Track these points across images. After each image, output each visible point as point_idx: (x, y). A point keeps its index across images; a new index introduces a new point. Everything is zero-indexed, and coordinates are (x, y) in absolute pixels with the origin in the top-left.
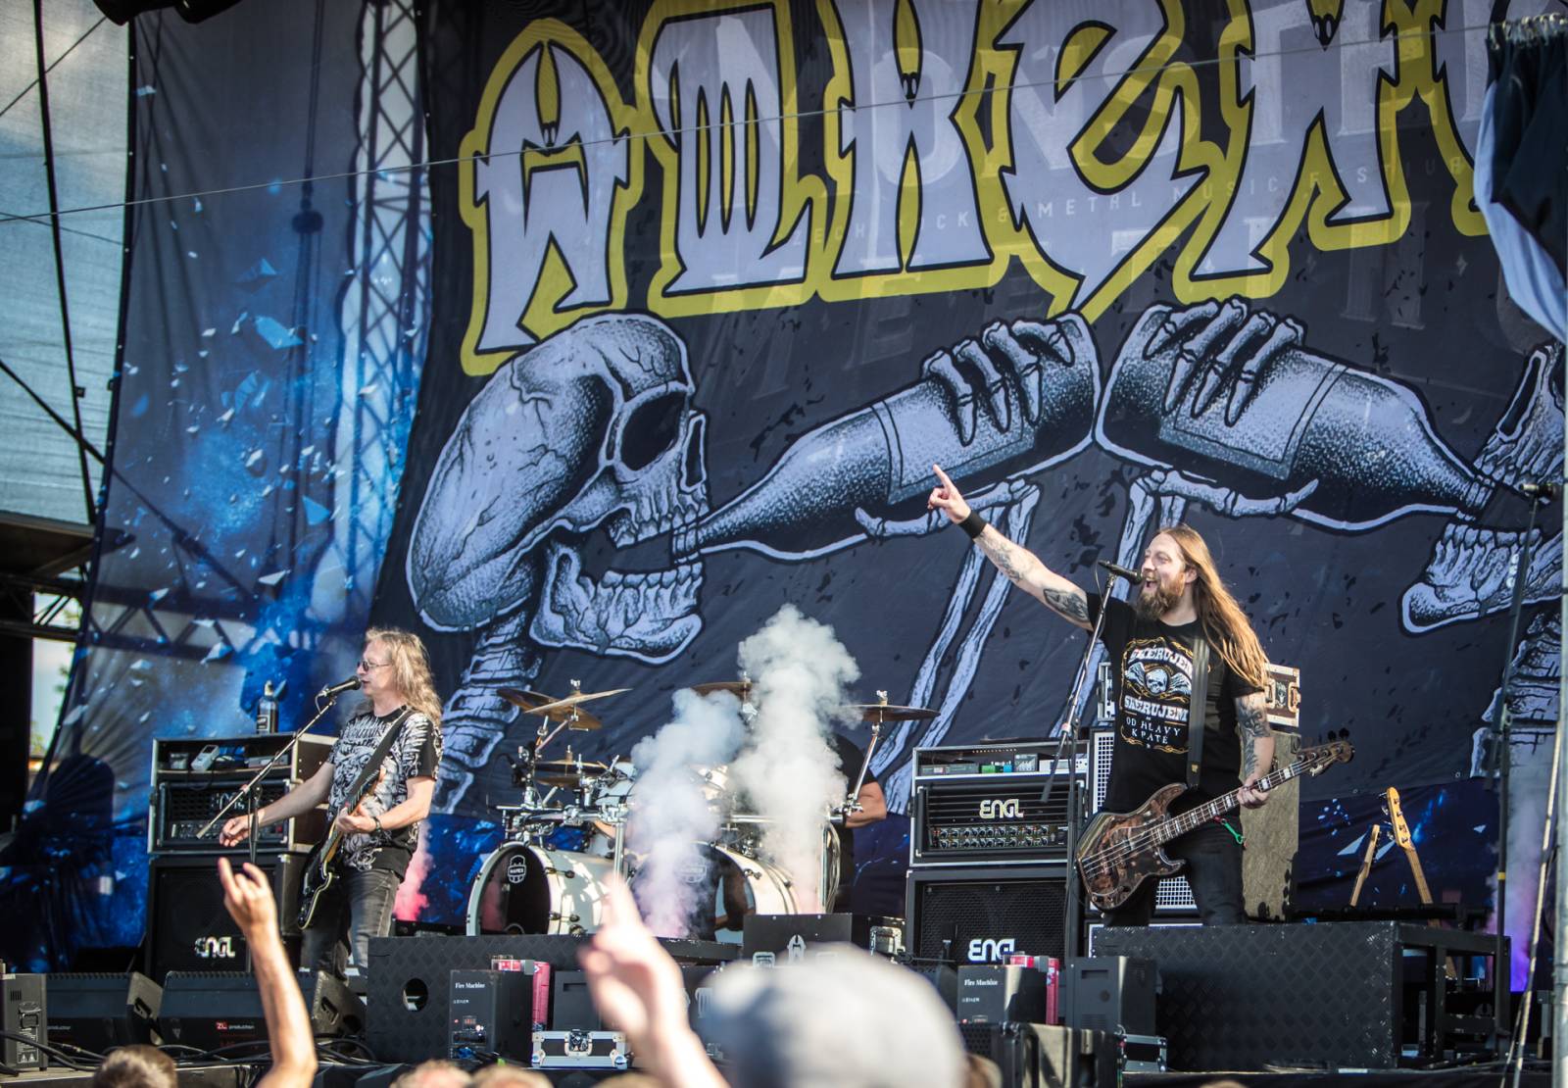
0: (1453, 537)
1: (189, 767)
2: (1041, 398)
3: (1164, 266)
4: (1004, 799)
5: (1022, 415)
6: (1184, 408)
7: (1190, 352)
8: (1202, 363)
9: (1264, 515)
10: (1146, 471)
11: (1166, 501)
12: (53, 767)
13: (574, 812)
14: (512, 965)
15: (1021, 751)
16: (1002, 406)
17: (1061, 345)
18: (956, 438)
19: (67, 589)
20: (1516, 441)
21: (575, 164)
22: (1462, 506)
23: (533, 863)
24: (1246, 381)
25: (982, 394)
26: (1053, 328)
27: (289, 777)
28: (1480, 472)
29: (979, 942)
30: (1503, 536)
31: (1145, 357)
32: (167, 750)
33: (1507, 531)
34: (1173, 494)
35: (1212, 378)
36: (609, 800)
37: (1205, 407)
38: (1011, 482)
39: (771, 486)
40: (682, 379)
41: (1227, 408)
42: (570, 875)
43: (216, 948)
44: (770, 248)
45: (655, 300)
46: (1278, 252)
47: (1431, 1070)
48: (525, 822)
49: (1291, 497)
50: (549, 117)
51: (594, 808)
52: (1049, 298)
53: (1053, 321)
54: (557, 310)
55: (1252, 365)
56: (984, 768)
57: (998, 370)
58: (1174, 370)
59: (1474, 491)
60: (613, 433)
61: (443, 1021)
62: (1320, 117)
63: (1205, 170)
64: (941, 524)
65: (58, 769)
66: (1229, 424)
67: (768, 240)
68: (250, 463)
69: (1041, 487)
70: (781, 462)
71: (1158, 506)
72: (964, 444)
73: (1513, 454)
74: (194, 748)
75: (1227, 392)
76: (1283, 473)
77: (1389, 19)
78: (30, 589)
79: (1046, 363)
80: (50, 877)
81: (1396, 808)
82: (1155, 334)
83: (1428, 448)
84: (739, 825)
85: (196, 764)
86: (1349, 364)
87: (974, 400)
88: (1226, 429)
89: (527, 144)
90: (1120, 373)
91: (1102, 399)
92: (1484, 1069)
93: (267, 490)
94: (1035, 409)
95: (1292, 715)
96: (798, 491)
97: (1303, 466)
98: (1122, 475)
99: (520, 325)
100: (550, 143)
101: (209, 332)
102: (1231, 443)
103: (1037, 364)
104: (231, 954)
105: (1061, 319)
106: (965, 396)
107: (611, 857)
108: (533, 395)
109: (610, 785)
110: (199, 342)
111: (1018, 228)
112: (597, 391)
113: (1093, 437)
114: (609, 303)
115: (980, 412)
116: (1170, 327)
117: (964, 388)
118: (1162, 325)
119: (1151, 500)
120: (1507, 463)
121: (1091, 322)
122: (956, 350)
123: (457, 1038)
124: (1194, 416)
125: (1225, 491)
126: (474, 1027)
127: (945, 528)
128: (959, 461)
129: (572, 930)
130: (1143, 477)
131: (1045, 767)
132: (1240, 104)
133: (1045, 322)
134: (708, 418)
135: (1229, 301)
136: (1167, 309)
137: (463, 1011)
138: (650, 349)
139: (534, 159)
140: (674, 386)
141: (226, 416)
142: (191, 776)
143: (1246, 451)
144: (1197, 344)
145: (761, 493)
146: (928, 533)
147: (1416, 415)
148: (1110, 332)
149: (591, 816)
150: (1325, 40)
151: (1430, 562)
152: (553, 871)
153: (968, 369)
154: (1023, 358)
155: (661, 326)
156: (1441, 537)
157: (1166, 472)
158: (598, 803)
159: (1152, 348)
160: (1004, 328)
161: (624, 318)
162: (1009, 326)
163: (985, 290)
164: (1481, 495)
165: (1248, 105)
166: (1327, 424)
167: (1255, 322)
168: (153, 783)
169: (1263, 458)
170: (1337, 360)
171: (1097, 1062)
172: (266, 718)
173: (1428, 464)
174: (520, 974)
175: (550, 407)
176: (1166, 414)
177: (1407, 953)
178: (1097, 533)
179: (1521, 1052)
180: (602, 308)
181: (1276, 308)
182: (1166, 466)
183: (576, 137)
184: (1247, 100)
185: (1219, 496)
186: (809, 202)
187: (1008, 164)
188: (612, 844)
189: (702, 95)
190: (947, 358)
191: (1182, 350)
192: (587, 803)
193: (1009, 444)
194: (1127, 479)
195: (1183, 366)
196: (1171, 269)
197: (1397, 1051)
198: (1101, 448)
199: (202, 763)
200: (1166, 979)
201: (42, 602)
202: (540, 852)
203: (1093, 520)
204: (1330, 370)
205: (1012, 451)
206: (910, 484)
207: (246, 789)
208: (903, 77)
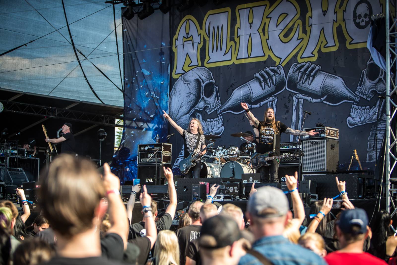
0: (354, 107)
1: (144, 149)
2: (276, 81)
3: (296, 56)
4: (287, 153)
5: (273, 84)
6: (301, 82)
7: (301, 72)
8: (304, 73)
9: (318, 102)
10: (295, 94)
11: (300, 100)
12: (120, 149)
13: (211, 156)
14: (203, 183)
15: (290, 144)
16: (269, 83)
17: (278, 71)
18: (262, 89)
19: (121, 118)
20: (362, 88)
21: (191, 40)
22: (354, 101)
23: (204, 165)
24: (312, 77)
25: (265, 81)
26: (277, 68)
27: (162, 151)
28: (356, 95)
29: (283, 178)
30: (363, 107)
31: (293, 73)
32: (140, 146)
33: (364, 106)
34: (301, 98)
35: (305, 76)
36: (217, 154)
37: (305, 82)
38: (272, 97)
39: (231, 99)
40: (212, 80)
41: (309, 82)
42: (211, 167)
43: (149, 181)
44: (225, 54)
45: (206, 65)
46: (316, 53)
47: (364, 199)
48: (203, 158)
49: (322, 99)
50: (187, 32)
51: (215, 155)
52: (275, 62)
53: (276, 66)
54: (189, 66)
55: (312, 74)
56: (284, 147)
57: (267, 76)
58: (298, 75)
59: (356, 99)
60: (202, 90)
61: (191, 193)
62: (323, 29)
63: (303, 39)
64: (261, 105)
65: (120, 150)
66: (309, 85)
67: (224, 53)
68: (146, 95)
69: (277, 98)
70: (232, 95)
71: (298, 101)
72: (263, 90)
73: (362, 90)
74: (145, 146)
75: (308, 79)
76: (320, 94)
77: (336, 11)
78: (115, 118)
79: (276, 75)
80: (119, 168)
81: (356, 153)
82: (295, 68)
83: (346, 89)
84: (240, 158)
85: (145, 149)
86: (330, 73)
87: (264, 82)
88: (309, 86)
89: (184, 37)
90: (289, 76)
91: (286, 81)
92: (374, 199)
93: (149, 100)
94: (275, 83)
95: (337, 137)
96: (236, 100)
97: (323, 93)
98: (291, 95)
99: (182, 69)
100: (187, 37)
101: (137, 72)
102: (310, 88)
103: (274, 74)
104: (152, 182)
105: (278, 66)
106: (262, 81)
107: (218, 164)
108: (186, 82)
109: (218, 151)
110: (136, 74)
111: (269, 50)
112: (198, 82)
113: (285, 88)
114: (198, 65)
115: (265, 84)
116: (297, 67)
117: (262, 79)
118: (296, 67)
119: (297, 100)
120: (362, 92)
121: (283, 66)
122: (260, 72)
123: (193, 196)
124: (303, 83)
125: (310, 98)
126: (196, 194)
127: (262, 106)
128: (263, 93)
129: (211, 177)
130: (295, 95)
131: (294, 147)
132: (309, 27)
133: (275, 67)
134: (218, 87)
135: (307, 62)
136: (296, 64)
137: (194, 191)
138: (206, 73)
139: (185, 39)
140: (211, 81)
141: (141, 87)
142: (144, 151)
143: (313, 90)
144: (302, 70)
145: (230, 101)
146: (259, 107)
147: (343, 82)
148: (287, 68)
149: (215, 157)
150: (324, 15)
151: (350, 112)
152: (208, 166)
153: (262, 76)
154: (272, 73)
155: (207, 69)
156: (351, 107)
157: (299, 94)
158: (215, 154)
159: (294, 71)
160: (268, 68)
161: (201, 68)
162: (269, 68)
163: (264, 61)
164: (358, 99)
165: (310, 27)
166: (327, 85)
167: (312, 66)
168: (138, 152)
169: (316, 91)
170: (327, 73)
171: (306, 199)
172: (157, 140)
173: (347, 93)
174: (204, 185)
175: (190, 85)
176: (298, 83)
177: (359, 179)
178: (288, 107)
179: (380, 196)
180: (197, 66)
181: (316, 63)
182: (299, 93)
183: (192, 35)
184: (310, 26)
185: (309, 99)
186: (232, 46)
187: (268, 38)
188: (218, 161)
189: (214, 28)
190: (258, 74)
191: (300, 71)
192: (213, 154)
193: (271, 90)
194: (292, 96)
195: (300, 74)
196: (297, 56)
197: (358, 196)
198: (287, 90)
199: (146, 148)
200: (317, 184)
201: (117, 121)
202: (205, 163)
203: (287, 104)
204: (326, 74)
205: (272, 91)
206: (255, 98)
207: (155, 153)
208: (249, 23)
